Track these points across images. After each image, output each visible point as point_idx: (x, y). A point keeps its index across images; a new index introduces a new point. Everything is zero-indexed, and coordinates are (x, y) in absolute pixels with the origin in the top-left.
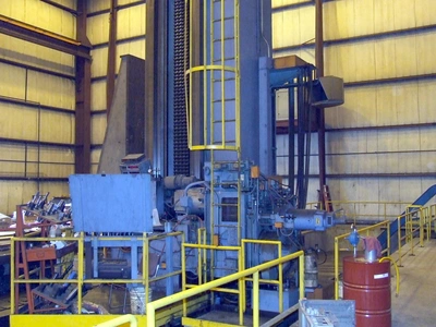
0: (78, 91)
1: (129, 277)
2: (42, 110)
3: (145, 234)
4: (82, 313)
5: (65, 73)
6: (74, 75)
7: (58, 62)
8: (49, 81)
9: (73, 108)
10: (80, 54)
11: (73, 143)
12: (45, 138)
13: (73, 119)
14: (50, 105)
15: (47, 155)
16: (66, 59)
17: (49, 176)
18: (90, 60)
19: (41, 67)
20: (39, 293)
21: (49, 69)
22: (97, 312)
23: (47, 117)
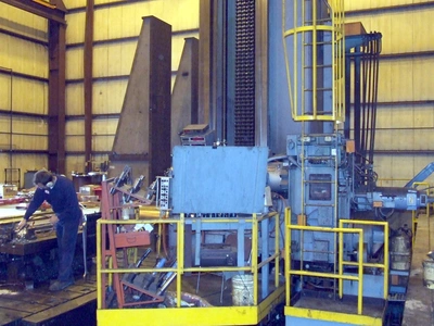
0: (52, 59)
1: (235, 264)
2: (14, 78)
3: (254, 215)
4: (182, 307)
5: (39, 38)
6: (47, 41)
7: (31, 26)
8: (21, 46)
9: (46, 76)
10: (55, 18)
11: (46, 113)
12: (17, 108)
13: (46, 88)
14: (22, 72)
15: (20, 126)
16: (39, 23)
17: (21, 148)
18: (64, 26)
19: (13, 31)
20: (128, 284)
21: (22, 33)
22: (197, 305)
23: (20, 85)
